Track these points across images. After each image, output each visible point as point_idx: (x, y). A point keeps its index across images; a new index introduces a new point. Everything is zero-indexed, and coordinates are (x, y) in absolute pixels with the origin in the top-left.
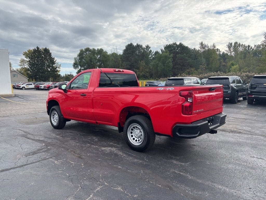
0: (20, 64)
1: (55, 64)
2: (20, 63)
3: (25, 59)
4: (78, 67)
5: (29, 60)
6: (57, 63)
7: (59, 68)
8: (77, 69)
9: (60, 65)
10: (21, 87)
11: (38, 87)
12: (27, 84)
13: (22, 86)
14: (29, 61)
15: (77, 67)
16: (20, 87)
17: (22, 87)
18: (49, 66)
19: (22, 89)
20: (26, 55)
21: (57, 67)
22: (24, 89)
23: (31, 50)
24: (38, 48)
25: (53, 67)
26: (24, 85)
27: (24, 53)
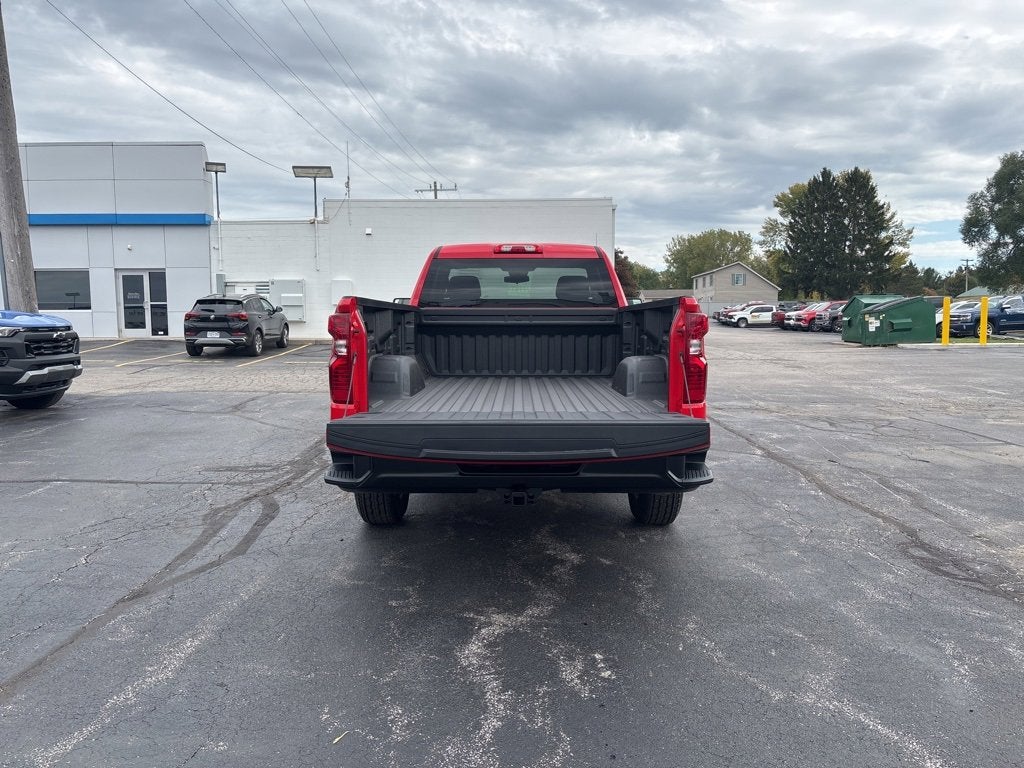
0: (762, 238)
1: (886, 229)
2: (763, 234)
3: (781, 219)
4: (985, 237)
5: (790, 223)
6: (896, 226)
7: (903, 244)
8: (980, 245)
9: (910, 232)
10: (735, 320)
11: (782, 318)
12: (755, 307)
13: (738, 315)
14: (791, 226)
15: (983, 235)
16: (731, 317)
17: (739, 319)
18: (860, 241)
19: (736, 325)
20: (784, 203)
21: (891, 243)
22: (743, 325)
23: (803, 186)
24: (826, 174)
25: (876, 242)
26: (745, 314)
27: (778, 197)
